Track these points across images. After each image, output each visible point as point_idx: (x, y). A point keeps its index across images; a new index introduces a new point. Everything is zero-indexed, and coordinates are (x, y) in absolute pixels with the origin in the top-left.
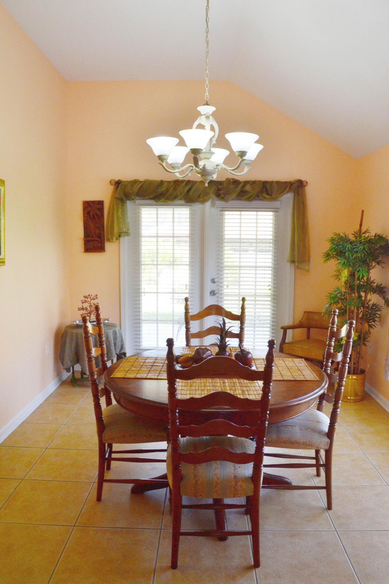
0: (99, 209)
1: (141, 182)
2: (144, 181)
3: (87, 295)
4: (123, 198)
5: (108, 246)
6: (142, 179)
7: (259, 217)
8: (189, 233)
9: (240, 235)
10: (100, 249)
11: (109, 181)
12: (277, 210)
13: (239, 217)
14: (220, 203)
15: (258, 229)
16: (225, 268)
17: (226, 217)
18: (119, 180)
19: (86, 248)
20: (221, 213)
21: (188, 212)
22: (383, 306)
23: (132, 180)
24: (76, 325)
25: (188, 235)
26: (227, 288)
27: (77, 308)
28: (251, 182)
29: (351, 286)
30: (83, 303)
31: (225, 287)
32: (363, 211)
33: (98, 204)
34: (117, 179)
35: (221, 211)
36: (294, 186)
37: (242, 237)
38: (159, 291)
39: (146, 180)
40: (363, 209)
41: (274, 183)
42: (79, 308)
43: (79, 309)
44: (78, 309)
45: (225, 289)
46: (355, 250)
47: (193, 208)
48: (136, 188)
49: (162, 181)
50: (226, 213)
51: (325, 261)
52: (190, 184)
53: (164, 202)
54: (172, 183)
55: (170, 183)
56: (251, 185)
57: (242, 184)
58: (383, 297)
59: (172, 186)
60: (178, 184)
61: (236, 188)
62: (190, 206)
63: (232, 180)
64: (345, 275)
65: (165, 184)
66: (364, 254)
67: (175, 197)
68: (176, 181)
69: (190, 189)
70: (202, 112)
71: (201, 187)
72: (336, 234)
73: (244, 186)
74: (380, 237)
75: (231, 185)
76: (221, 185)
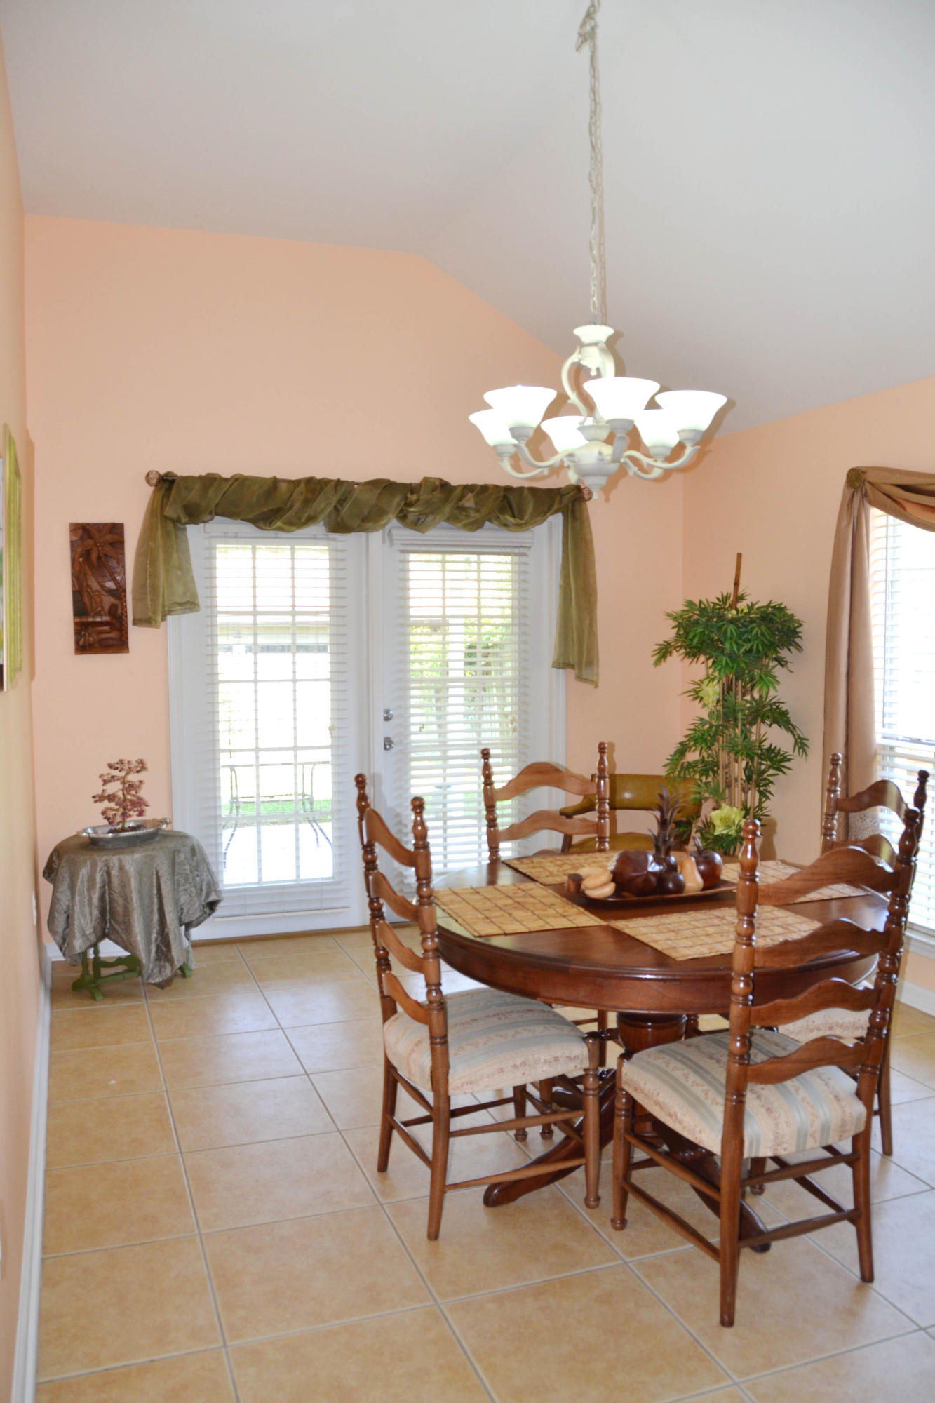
0: (112, 544)
1: (226, 480)
2: (233, 477)
3: (114, 760)
4: (182, 517)
5: (135, 634)
6: (226, 473)
7: (483, 567)
8: (328, 605)
9: (444, 607)
10: (120, 645)
11: (144, 476)
12: (522, 550)
13: (439, 566)
14: (403, 534)
15: (483, 593)
16: (412, 685)
17: (411, 566)
18: (167, 474)
19: (81, 643)
20: (402, 556)
21: (326, 556)
22: (791, 752)
23: (203, 474)
24: (88, 841)
25: (328, 609)
26: (420, 731)
27: (91, 797)
28: (478, 488)
29: (728, 713)
30: (105, 782)
31: (414, 729)
32: (739, 556)
33: (110, 532)
34: (162, 472)
35: (402, 552)
36: (566, 500)
37: (449, 612)
38: (260, 747)
39: (237, 477)
40: (740, 552)
41: (526, 491)
42: (94, 797)
43: (99, 798)
44: (93, 800)
45: (415, 733)
46: (746, 636)
47: (340, 546)
48: (214, 496)
49: (275, 478)
50: (412, 557)
51: (657, 663)
52: (342, 490)
53: (279, 529)
54: (302, 485)
55: (296, 483)
56: (477, 495)
57: (458, 492)
58: (792, 733)
59: (301, 493)
60: (314, 487)
61: (446, 500)
62: (334, 539)
63: (438, 483)
64: (712, 691)
65: (283, 487)
66: (763, 644)
67: (311, 519)
68: (310, 481)
69: (341, 502)
70: (585, 340)
71: (370, 497)
72: (690, 604)
73: (462, 497)
74: (780, 609)
75: (438, 495)
76: (412, 493)
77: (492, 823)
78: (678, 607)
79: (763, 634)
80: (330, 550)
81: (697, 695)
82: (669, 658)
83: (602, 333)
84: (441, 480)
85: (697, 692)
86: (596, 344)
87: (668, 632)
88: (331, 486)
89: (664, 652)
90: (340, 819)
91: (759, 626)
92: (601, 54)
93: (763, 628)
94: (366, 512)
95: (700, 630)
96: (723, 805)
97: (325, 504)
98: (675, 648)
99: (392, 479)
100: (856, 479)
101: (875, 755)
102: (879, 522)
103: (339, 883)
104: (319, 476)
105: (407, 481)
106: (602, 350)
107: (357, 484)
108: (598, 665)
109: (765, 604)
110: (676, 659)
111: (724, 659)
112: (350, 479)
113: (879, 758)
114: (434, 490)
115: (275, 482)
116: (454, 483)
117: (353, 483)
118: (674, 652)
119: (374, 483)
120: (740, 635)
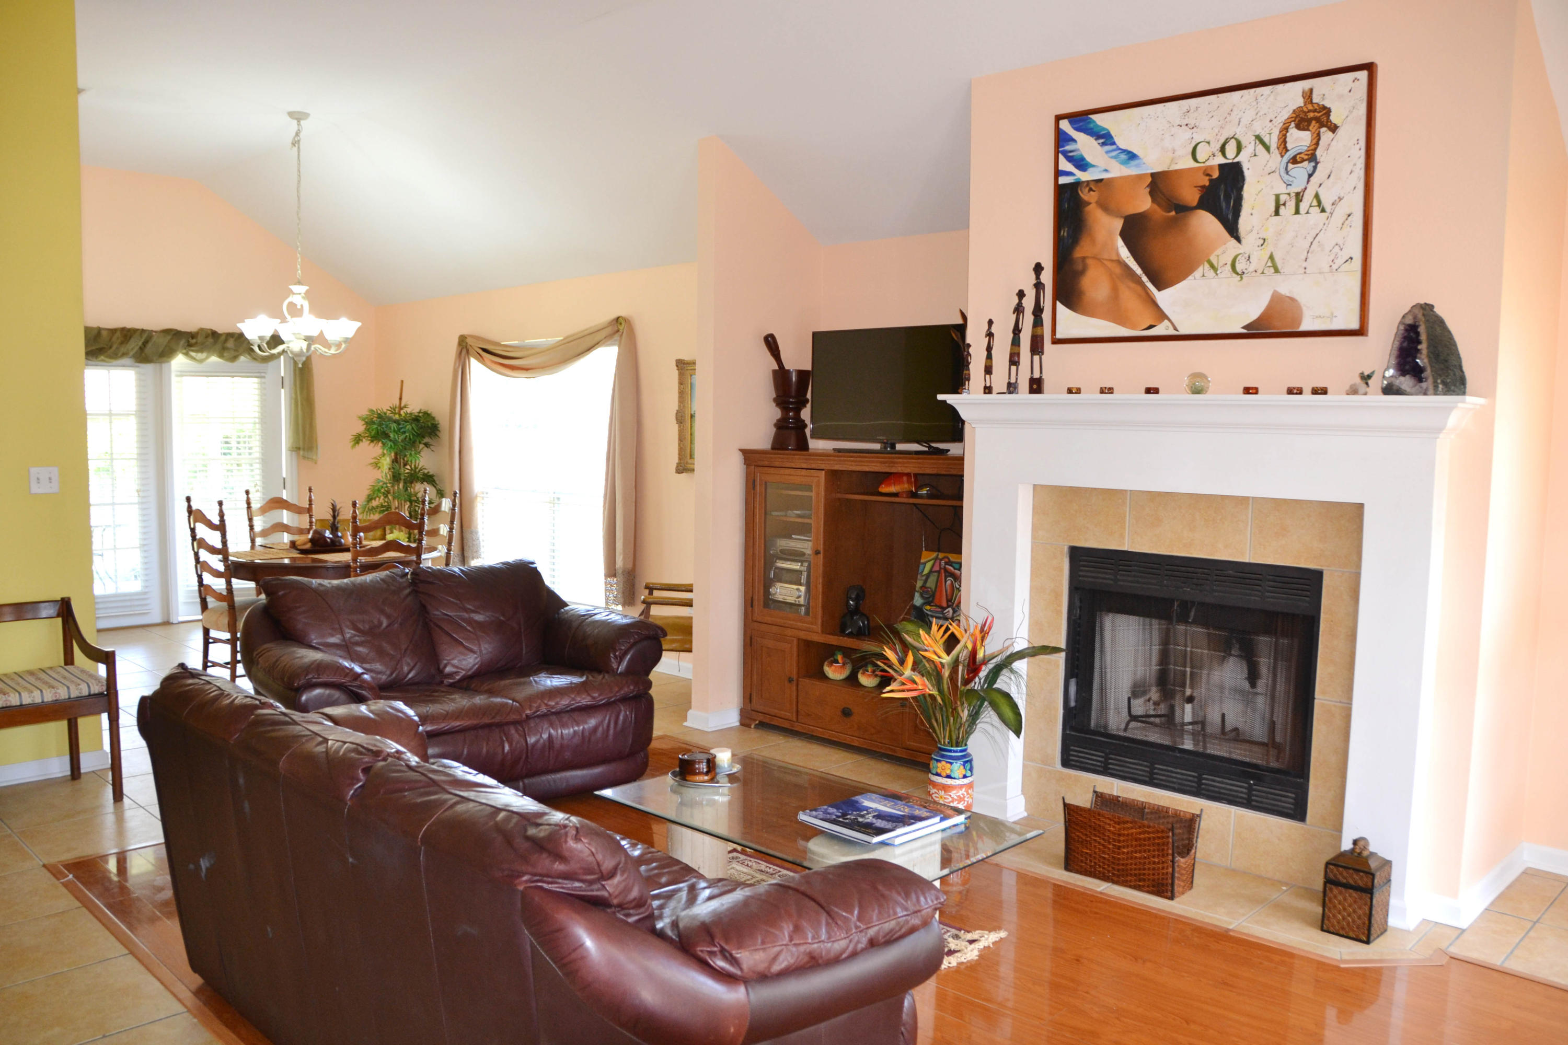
8: (135, 410)
12: (263, 376)
25: (135, 413)
28: (237, 335)
29: (397, 476)
32: (402, 382)
40: (403, 380)
46: (404, 430)
51: (354, 446)
52: (145, 336)
53: (103, 360)
54: (118, 334)
55: (113, 331)
56: (236, 340)
57: (223, 338)
58: (435, 487)
59: (118, 338)
60: (127, 334)
61: (215, 342)
62: (138, 367)
63: (210, 332)
64: (386, 462)
65: (104, 333)
66: (413, 435)
67: (124, 355)
68: (123, 329)
69: (145, 343)
70: (295, 291)
71: (163, 341)
72: (372, 411)
73: (226, 341)
74: (426, 414)
75: (210, 340)
76: (193, 338)
77: (251, 527)
78: (365, 413)
79: (413, 428)
80: (136, 373)
81: (376, 465)
82: (361, 443)
83: (303, 289)
84: (212, 330)
85: (377, 464)
86: (300, 294)
87: (360, 428)
88: (139, 332)
89: (358, 439)
90: (145, 551)
91: (411, 424)
92: (301, 147)
93: (413, 425)
94: (161, 350)
95: (375, 426)
96: (395, 531)
97: (134, 345)
98: (364, 437)
99: (179, 329)
100: (463, 341)
101: (476, 496)
102: (476, 367)
103: (145, 593)
104: (129, 326)
105: (188, 330)
106: (303, 298)
107: (156, 332)
108: (317, 449)
109: (418, 411)
110: (365, 444)
111: (390, 444)
112: (150, 328)
113: (479, 499)
114: (207, 337)
115: (99, 330)
116: (220, 332)
117: (152, 331)
118: (364, 440)
119: (167, 332)
120: (399, 429)
